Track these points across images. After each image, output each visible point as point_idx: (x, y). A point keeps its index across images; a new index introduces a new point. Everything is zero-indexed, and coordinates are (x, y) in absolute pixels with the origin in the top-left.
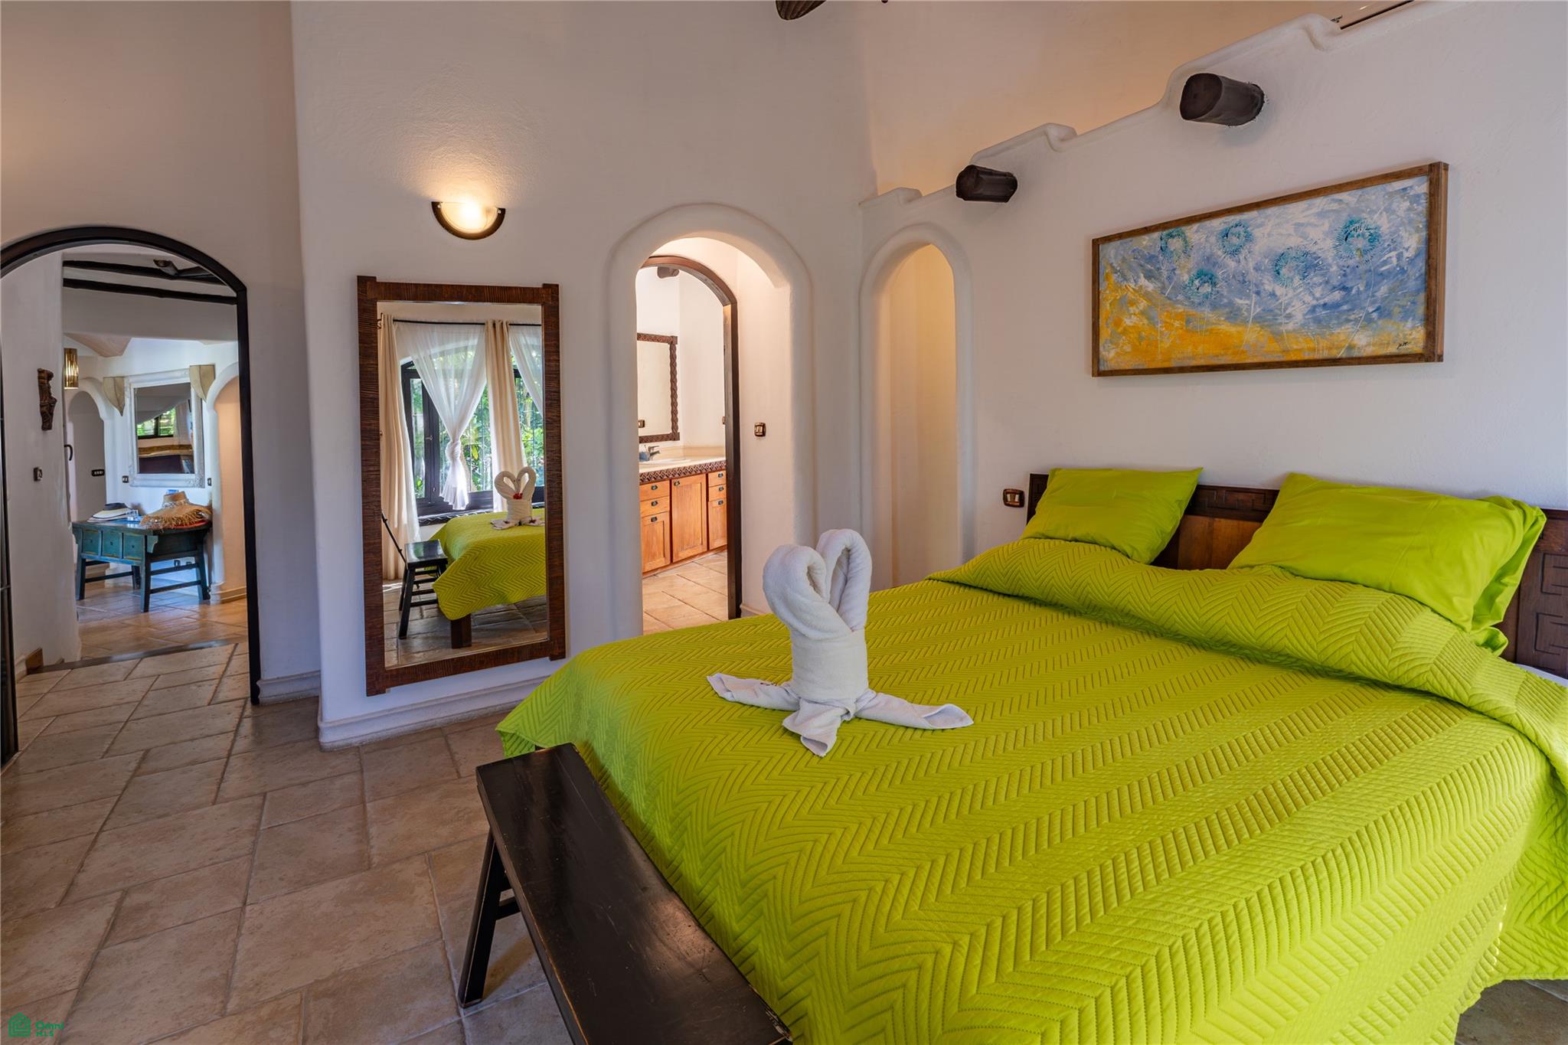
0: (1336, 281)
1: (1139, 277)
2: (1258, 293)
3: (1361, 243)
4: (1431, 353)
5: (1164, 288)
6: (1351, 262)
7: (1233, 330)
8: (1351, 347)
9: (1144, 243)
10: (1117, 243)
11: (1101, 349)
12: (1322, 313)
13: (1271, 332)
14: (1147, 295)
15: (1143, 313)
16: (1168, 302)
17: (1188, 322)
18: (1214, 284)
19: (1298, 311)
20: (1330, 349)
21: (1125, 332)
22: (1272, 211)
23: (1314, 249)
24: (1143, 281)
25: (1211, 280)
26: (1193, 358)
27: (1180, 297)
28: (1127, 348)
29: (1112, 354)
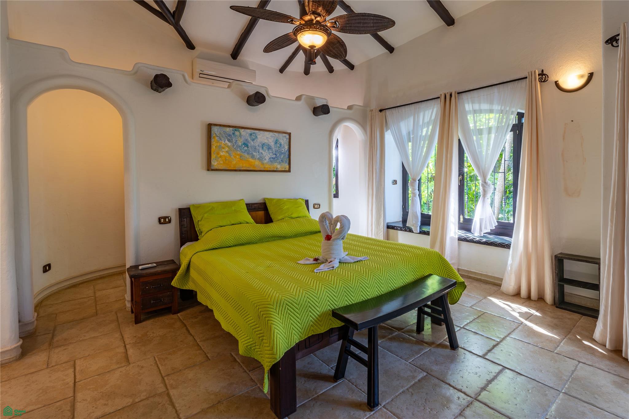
0: (274, 153)
1: (226, 140)
2: (258, 152)
3: (279, 145)
4: (289, 171)
5: (234, 145)
6: (277, 149)
7: (253, 161)
8: (277, 168)
9: (228, 130)
10: (218, 127)
11: (212, 161)
12: (272, 159)
13: (262, 163)
14: (228, 146)
15: (227, 152)
16: (235, 150)
17: (241, 157)
18: (248, 148)
19: (267, 158)
20: (273, 168)
21: (221, 157)
22: (261, 132)
23: (270, 144)
24: (227, 142)
25: (247, 146)
26: (242, 167)
27: (238, 149)
28: (222, 162)
29: (216, 164)
